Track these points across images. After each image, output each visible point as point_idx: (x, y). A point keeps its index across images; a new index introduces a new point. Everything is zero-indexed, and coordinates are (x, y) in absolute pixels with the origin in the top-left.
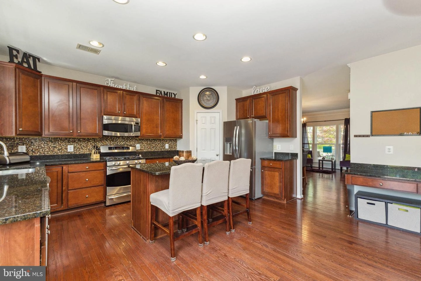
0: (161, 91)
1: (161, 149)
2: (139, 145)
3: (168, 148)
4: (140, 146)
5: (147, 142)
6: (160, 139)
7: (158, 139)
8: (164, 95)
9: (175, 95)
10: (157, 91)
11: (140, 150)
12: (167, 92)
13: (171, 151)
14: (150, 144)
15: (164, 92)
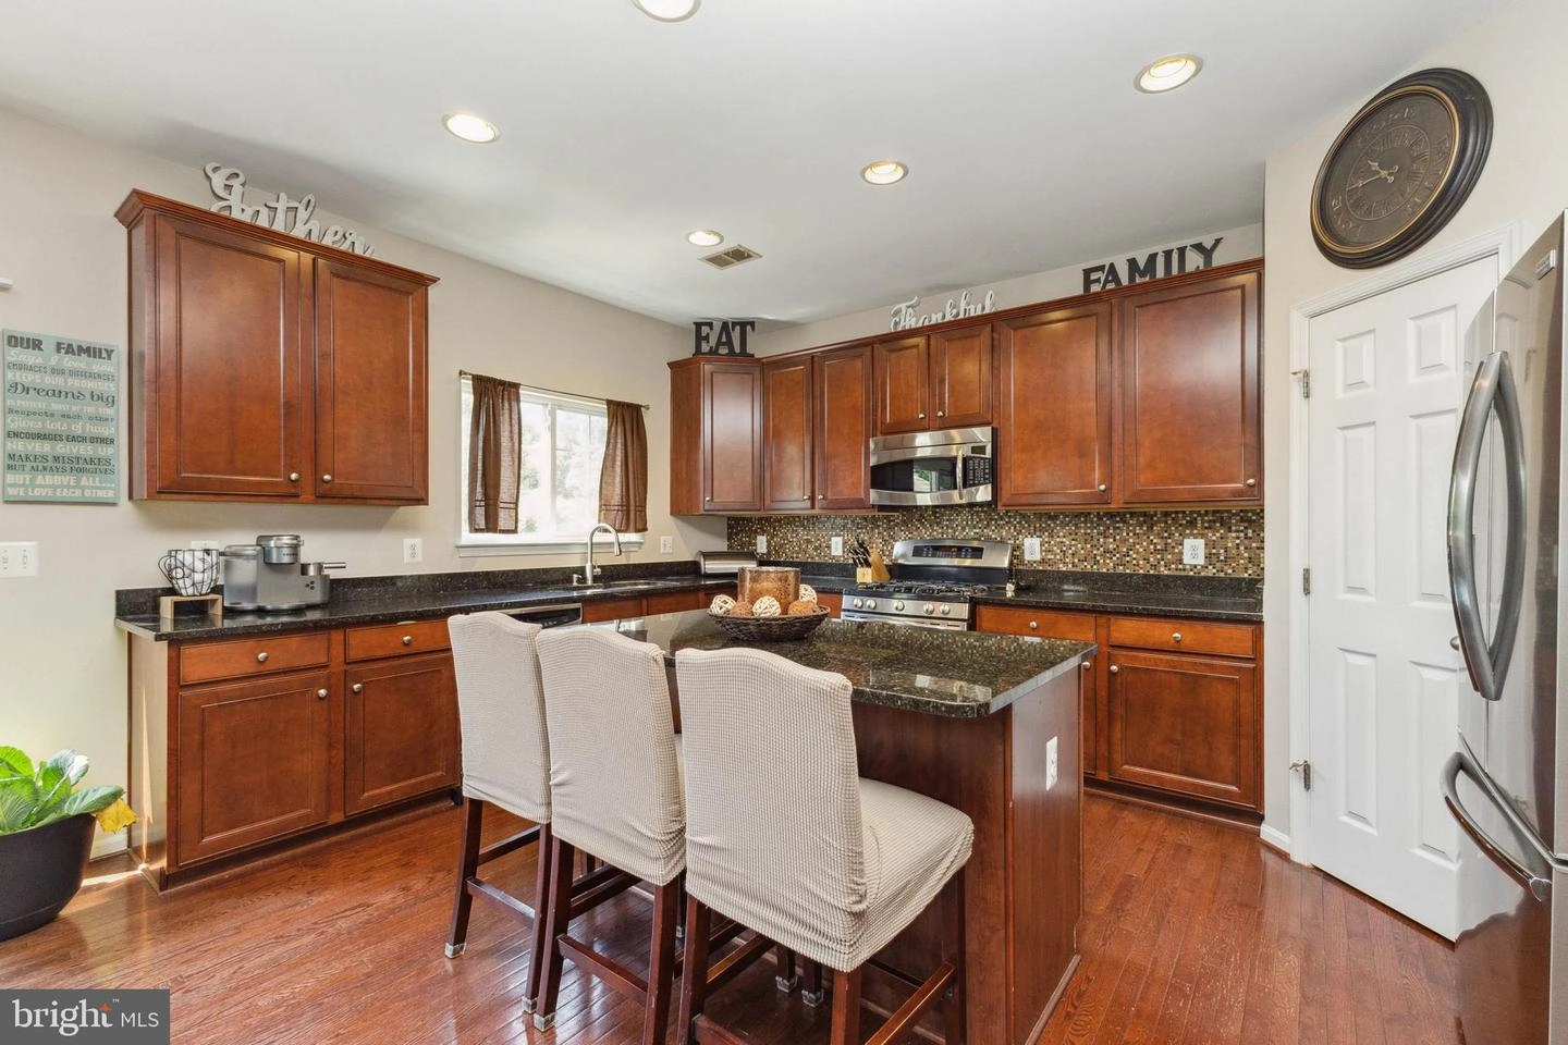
0: (1112, 265)
1: (1154, 567)
2: (1036, 541)
3: (1201, 561)
4: (1042, 545)
5: (1076, 525)
6: (1145, 514)
7: (1132, 514)
8: (1132, 278)
9: (1207, 253)
10: (1087, 272)
11: (1043, 561)
12: (1152, 258)
13: (1220, 580)
14: (1088, 538)
15: (1132, 263)
